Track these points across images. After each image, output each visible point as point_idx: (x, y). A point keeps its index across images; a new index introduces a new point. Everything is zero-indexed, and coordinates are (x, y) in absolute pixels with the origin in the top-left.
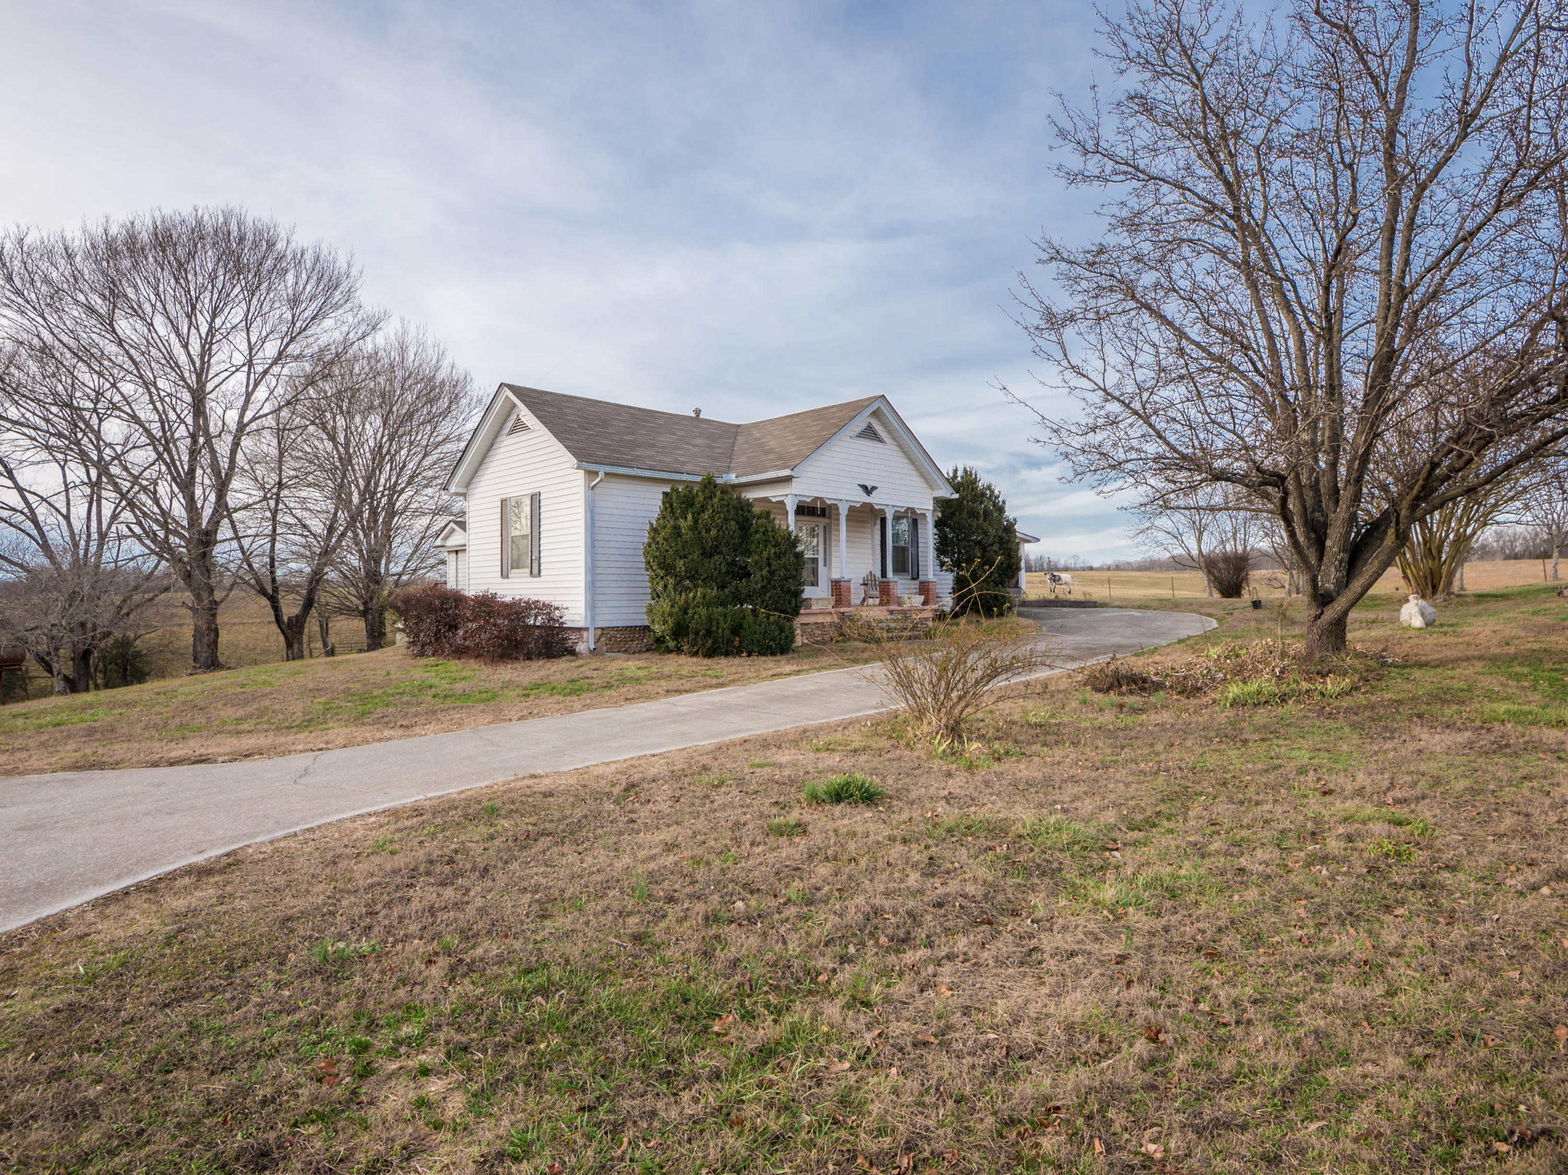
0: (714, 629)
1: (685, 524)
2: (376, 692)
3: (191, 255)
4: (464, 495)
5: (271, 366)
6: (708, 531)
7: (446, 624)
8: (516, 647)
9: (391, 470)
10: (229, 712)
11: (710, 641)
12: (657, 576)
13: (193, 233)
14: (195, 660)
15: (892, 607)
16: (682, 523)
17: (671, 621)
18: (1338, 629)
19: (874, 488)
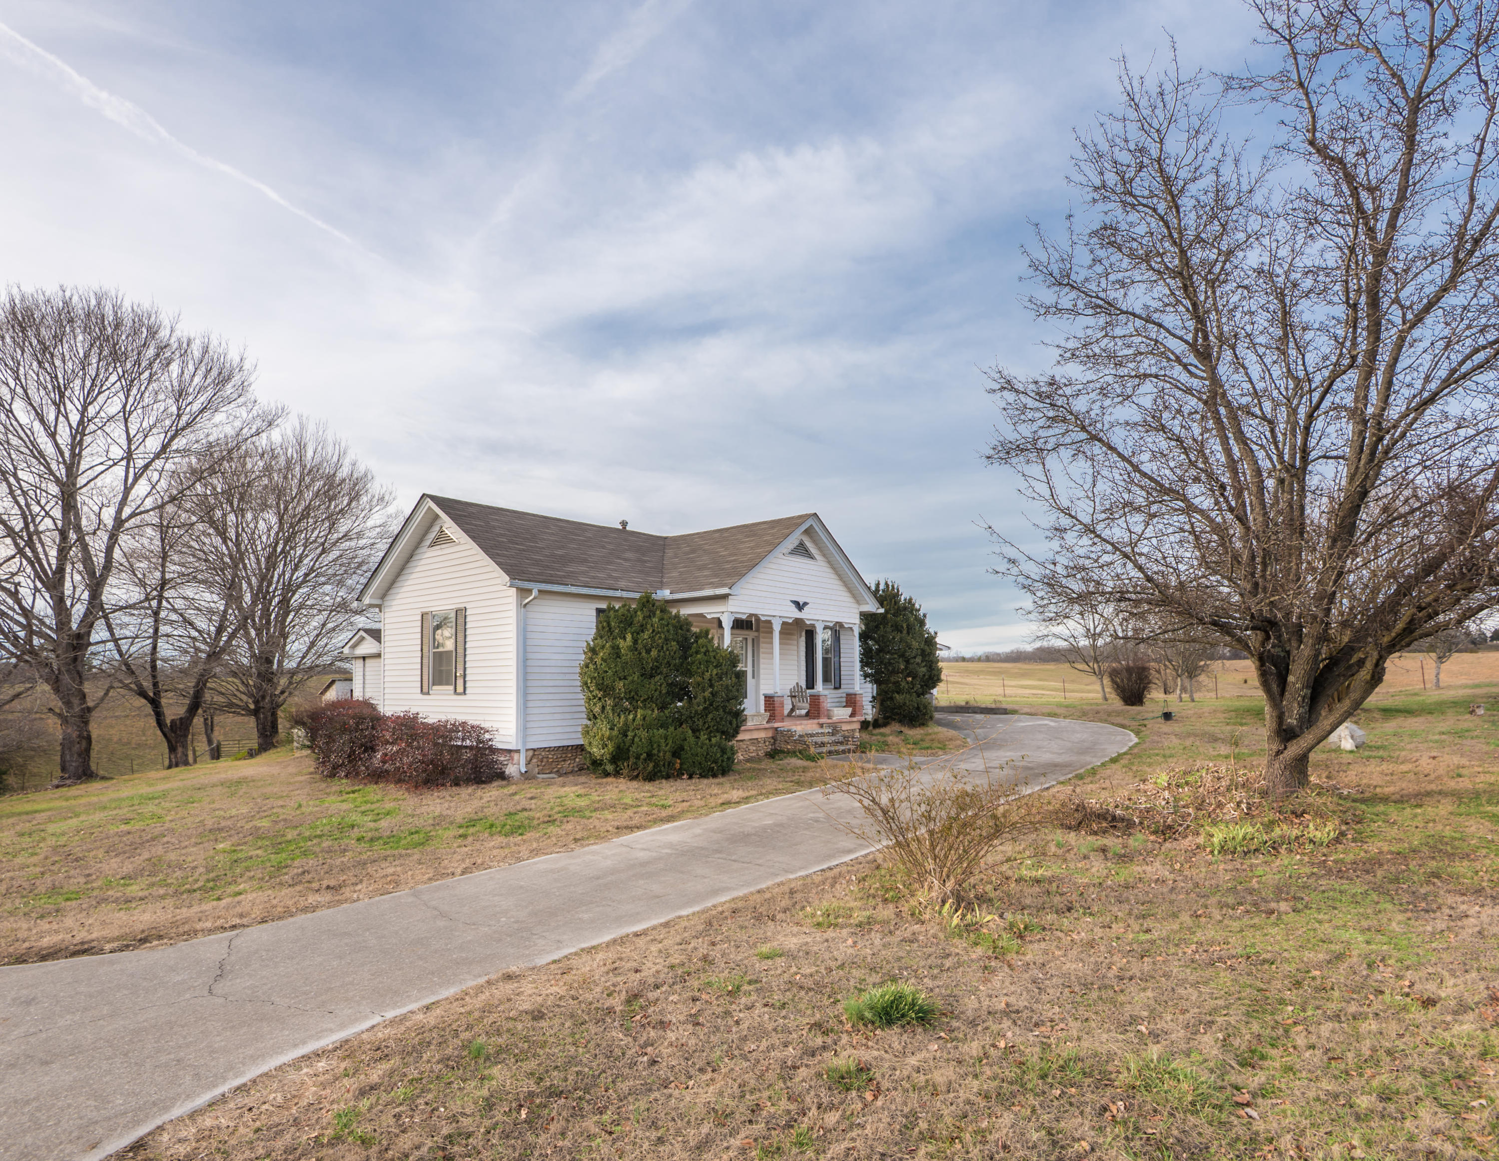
0: (655, 752)
1: (625, 644)
2: (291, 835)
3: (58, 338)
4: (379, 607)
5: (153, 460)
6: (648, 651)
7: (362, 745)
8: (442, 772)
9: (285, 565)
10: (113, 866)
11: (651, 765)
12: (595, 697)
13: (60, 315)
14: (63, 769)
15: (822, 721)
16: (621, 643)
17: (611, 746)
18: (1300, 766)
19: (805, 604)
